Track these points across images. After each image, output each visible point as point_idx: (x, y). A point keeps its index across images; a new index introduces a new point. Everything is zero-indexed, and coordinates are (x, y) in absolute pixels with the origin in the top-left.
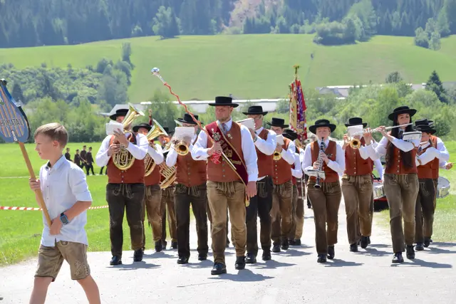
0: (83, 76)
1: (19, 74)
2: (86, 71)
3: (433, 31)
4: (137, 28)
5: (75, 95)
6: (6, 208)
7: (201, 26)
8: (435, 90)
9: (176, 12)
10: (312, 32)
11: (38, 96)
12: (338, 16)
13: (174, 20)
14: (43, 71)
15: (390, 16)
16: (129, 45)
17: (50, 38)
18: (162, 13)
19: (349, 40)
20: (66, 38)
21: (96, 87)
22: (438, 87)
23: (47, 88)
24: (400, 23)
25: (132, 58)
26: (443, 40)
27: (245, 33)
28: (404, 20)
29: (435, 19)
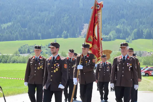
0: (44, 47)
1: (29, 46)
2: (45, 46)
3: (130, 38)
4: (58, 36)
7: (74, 36)
9: (68, 32)
12: (107, 34)
13: (67, 34)
15: (120, 35)
16: (56, 40)
17: (37, 38)
19: (110, 40)
20: (41, 38)
21: (47, 50)
24: (122, 37)
26: (133, 41)
28: (123, 35)
29: (131, 36)
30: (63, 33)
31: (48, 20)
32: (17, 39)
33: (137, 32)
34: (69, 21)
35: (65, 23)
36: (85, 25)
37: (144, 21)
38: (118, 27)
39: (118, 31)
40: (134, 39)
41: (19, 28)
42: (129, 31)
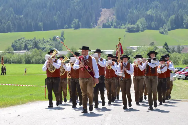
0: (48, 41)
1: (27, 41)
2: (49, 40)
3: (166, 28)
4: (66, 26)
5: (45, 48)
6: (21, 85)
7: (88, 25)
8: (166, 48)
9: (80, 21)
10: (125, 28)
11: (33, 48)
12: (133, 23)
13: (79, 23)
14: (34, 40)
15: (151, 24)
16: (63, 31)
17: (37, 29)
18: (74, 21)
19: (137, 31)
20: (42, 29)
21: (52, 45)
22: (167, 47)
23: (36, 45)
24: (155, 26)
25: (64, 36)
26: (169, 32)
27: (102, 28)
29: (166, 24)
30: (73, 21)
31: (52, 4)
32: (9, 30)
33: (175, 20)
34: (81, 5)
35: (75, 7)
36: (103, 10)
37: (184, 3)
38: (149, 12)
39: (149, 19)
40: (171, 30)
41: (12, 14)
42: (164, 18)
